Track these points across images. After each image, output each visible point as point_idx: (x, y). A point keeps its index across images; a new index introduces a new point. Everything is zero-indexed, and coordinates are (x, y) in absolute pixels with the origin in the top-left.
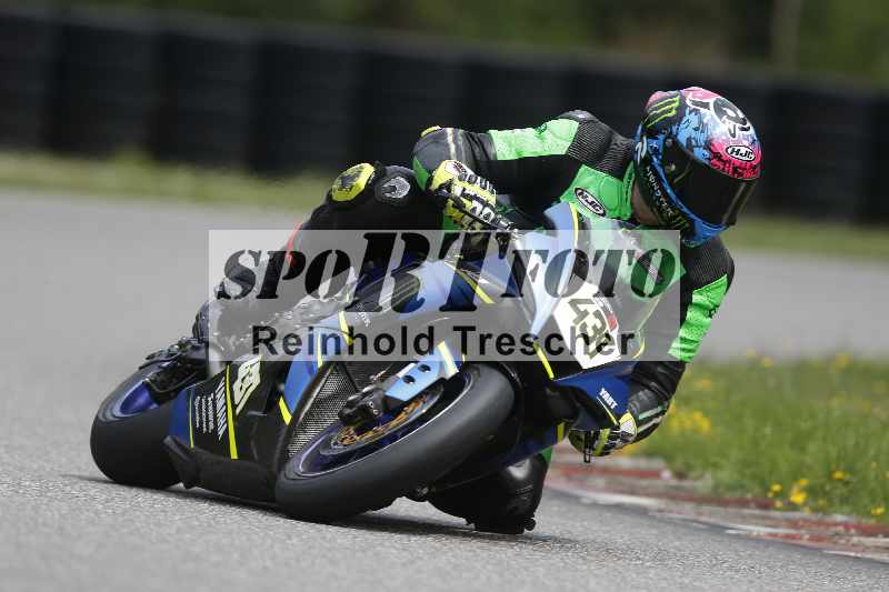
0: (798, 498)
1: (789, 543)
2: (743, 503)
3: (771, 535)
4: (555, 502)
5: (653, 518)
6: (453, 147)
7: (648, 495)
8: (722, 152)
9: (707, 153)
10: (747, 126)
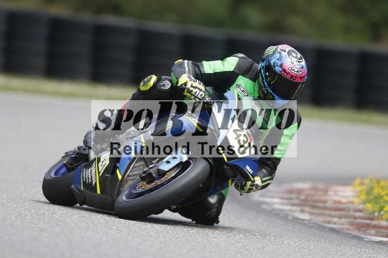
6: (187, 68)
8: (287, 69)
9: (280, 69)
10: (301, 60)
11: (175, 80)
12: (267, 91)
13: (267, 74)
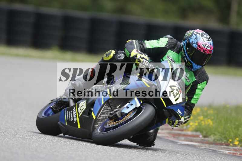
0: (237, 143)
1: (234, 155)
2: (222, 144)
3: (229, 153)
4: (170, 144)
5: (197, 148)
6: (135, 46)
7: (196, 142)
8: (201, 46)
9: (196, 45)
10: (210, 40)
11: (128, 54)
12: (187, 60)
13: (188, 49)
